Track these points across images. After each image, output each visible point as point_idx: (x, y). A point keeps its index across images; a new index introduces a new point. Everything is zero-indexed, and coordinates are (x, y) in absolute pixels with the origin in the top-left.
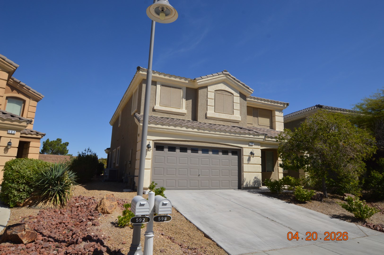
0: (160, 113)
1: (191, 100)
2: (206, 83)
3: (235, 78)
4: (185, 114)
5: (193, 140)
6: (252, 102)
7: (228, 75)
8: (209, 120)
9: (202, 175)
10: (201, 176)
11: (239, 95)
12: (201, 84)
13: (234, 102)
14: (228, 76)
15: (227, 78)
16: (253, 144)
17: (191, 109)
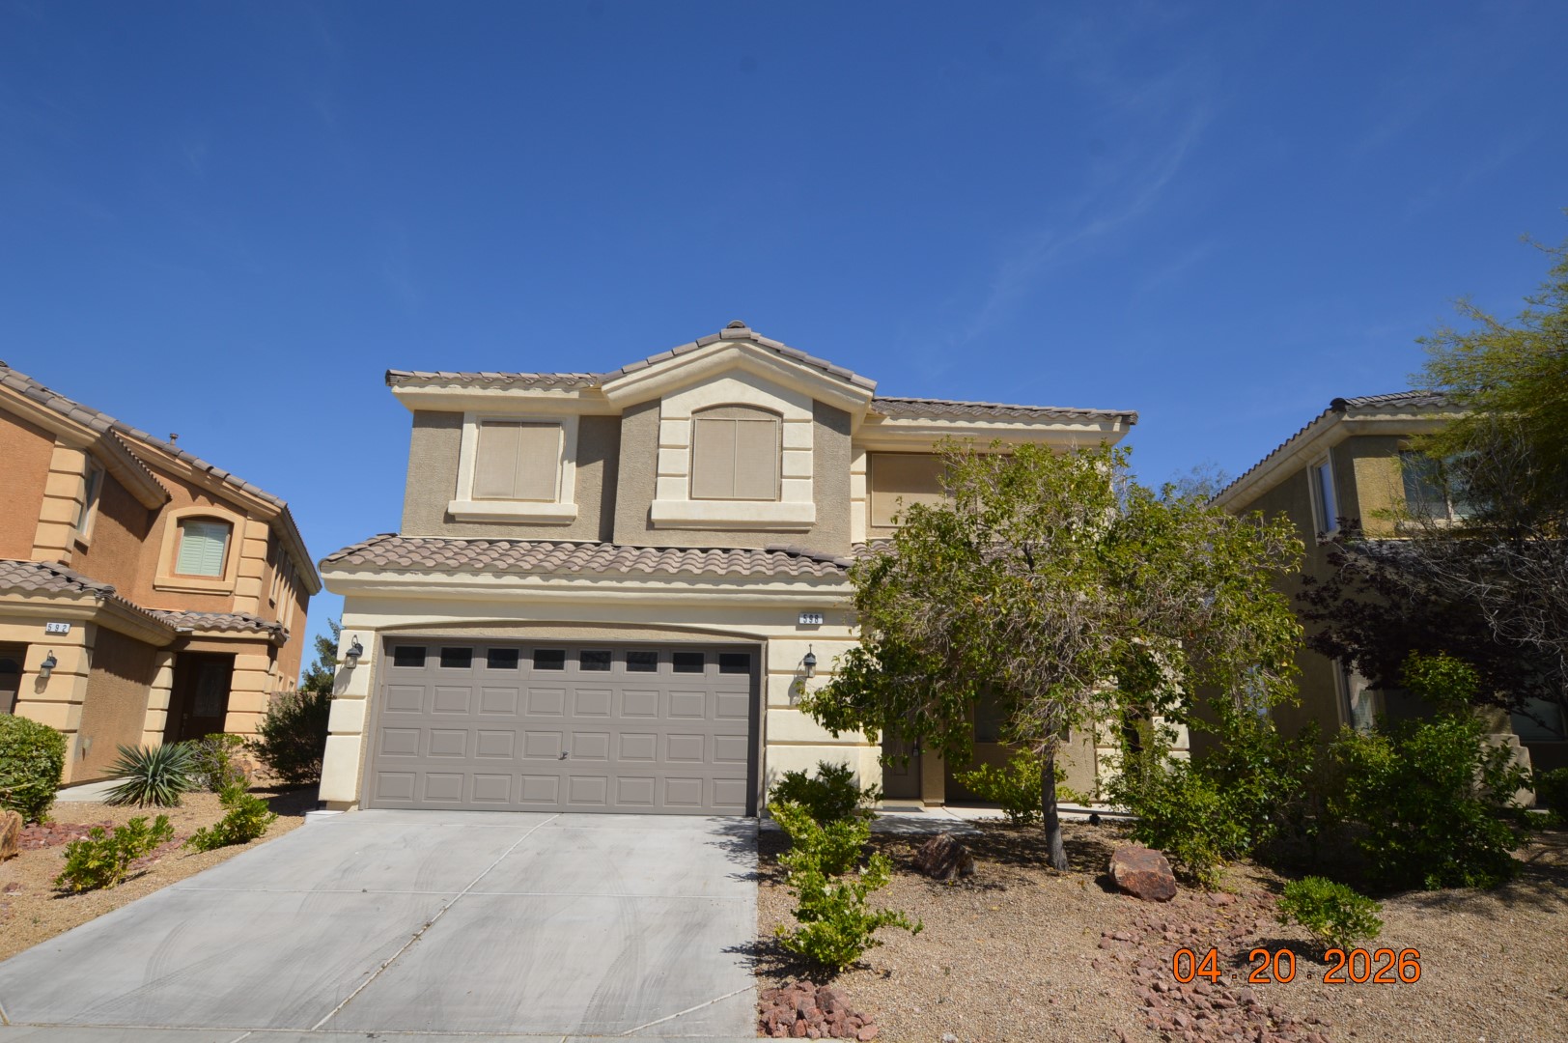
0: (471, 525)
1: (601, 463)
2: (648, 390)
3: (779, 345)
4: (574, 518)
5: (534, 620)
6: (926, 432)
7: (748, 339)
8: (665, 533)
9: (576, 757)
10: (569, 758)
11: (809, 415)
12: (625, 397)
13: (785, 446)
14: (747, 345)
15: (745, 352)
16: (820, 621)
17: (599, 499)
